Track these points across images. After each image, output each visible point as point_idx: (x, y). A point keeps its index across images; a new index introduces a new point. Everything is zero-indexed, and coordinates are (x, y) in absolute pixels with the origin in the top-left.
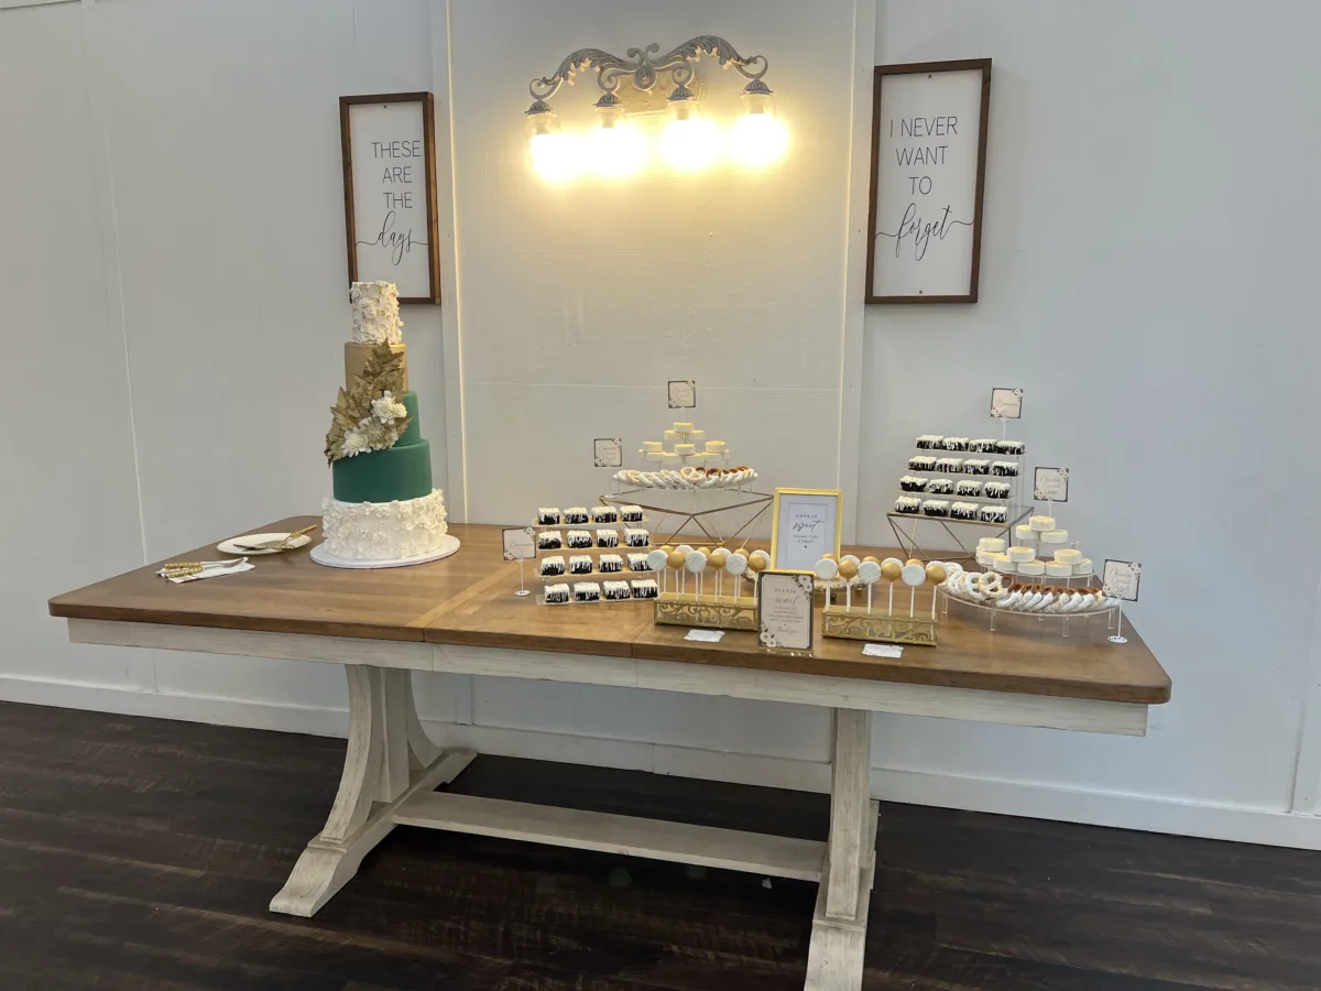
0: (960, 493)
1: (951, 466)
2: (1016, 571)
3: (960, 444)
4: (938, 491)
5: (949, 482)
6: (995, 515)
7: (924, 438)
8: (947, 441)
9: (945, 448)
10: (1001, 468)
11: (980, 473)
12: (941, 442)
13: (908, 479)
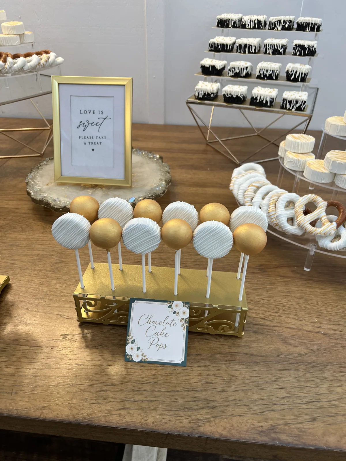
0: (259, 77)
1: (250, 46)
2: (333, 184)
3: (259, 22)
4: (237, 75)
5: (248, 64)
6: (297, 102)
7: (224, 16)
8: (246, 19)
9: (244, 26)
10: (302, 47)
11: (280, 53)
12: (240, 21)
13: (207, 62)
